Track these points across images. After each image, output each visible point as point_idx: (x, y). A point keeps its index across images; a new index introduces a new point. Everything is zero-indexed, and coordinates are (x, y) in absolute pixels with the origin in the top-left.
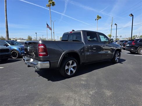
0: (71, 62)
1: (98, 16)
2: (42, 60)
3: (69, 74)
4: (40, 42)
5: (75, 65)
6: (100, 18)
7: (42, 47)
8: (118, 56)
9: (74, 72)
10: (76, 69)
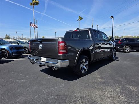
0: (84, 60)
1: (80, 17)
2: (61, 58)
3: (83, 72)
4: (60, 39)
5: (87, 63)
6: (82, 19)
7: (63, 44)
8: (114, 54)
9: (87, 70)
10: (88, 67)
